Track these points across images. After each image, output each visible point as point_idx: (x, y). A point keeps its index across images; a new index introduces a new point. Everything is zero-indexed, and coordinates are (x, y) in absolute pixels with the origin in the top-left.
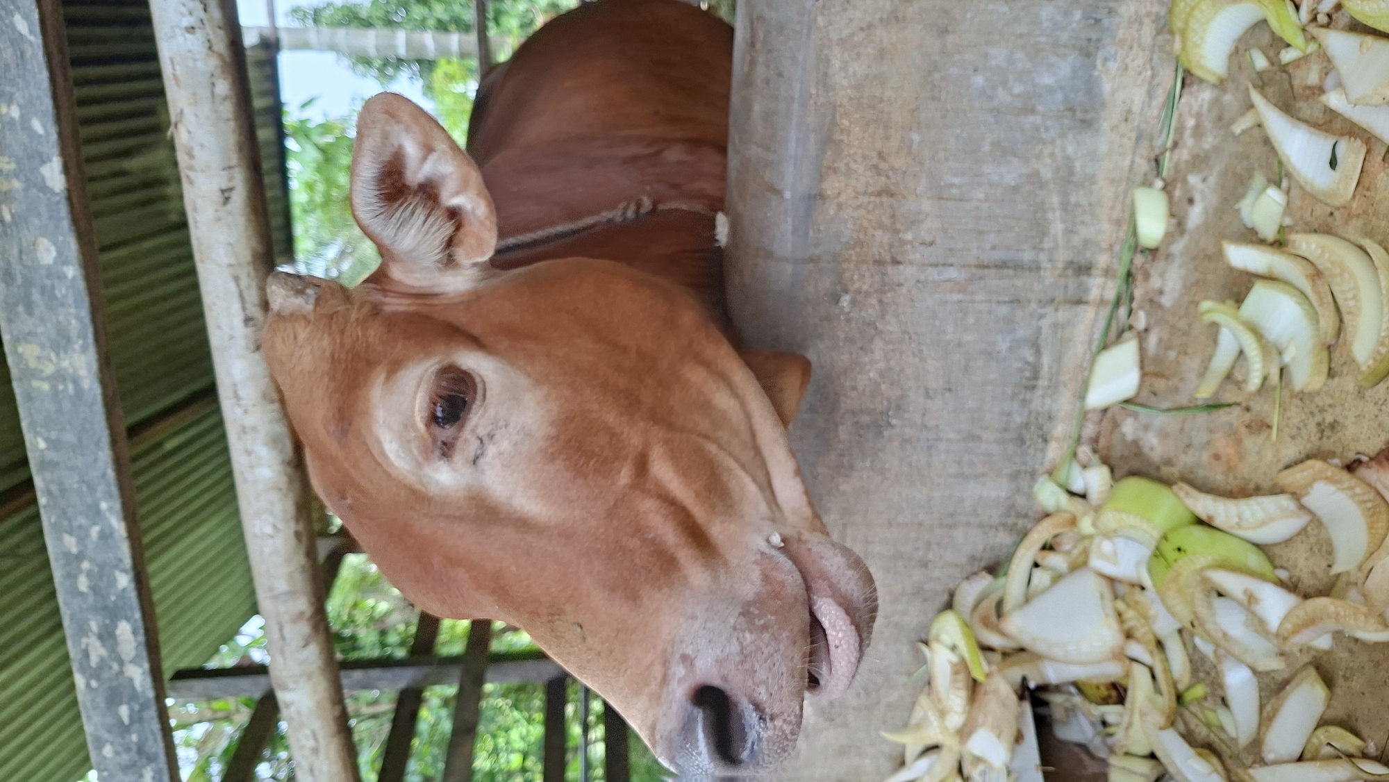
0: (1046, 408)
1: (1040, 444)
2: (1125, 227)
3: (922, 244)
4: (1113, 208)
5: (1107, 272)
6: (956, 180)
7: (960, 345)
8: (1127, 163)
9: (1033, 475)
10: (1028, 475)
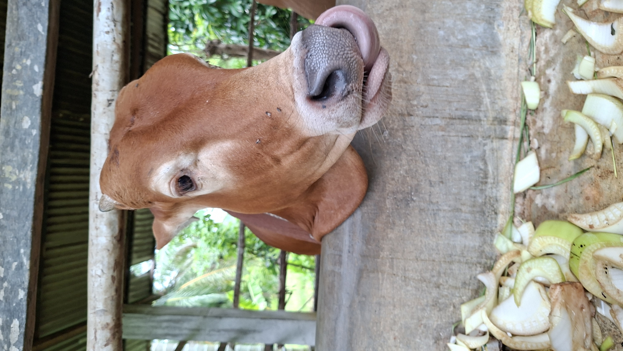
0: (494, 195)
1: (494, 216)
2: (520, 102)
3: (422, 106)
4: (512, 92)
5: (515, 123)
6: (435, 77)
7: (445, 158)
8: (516, 71)
9: (492, 233)
10: (489, 234)
